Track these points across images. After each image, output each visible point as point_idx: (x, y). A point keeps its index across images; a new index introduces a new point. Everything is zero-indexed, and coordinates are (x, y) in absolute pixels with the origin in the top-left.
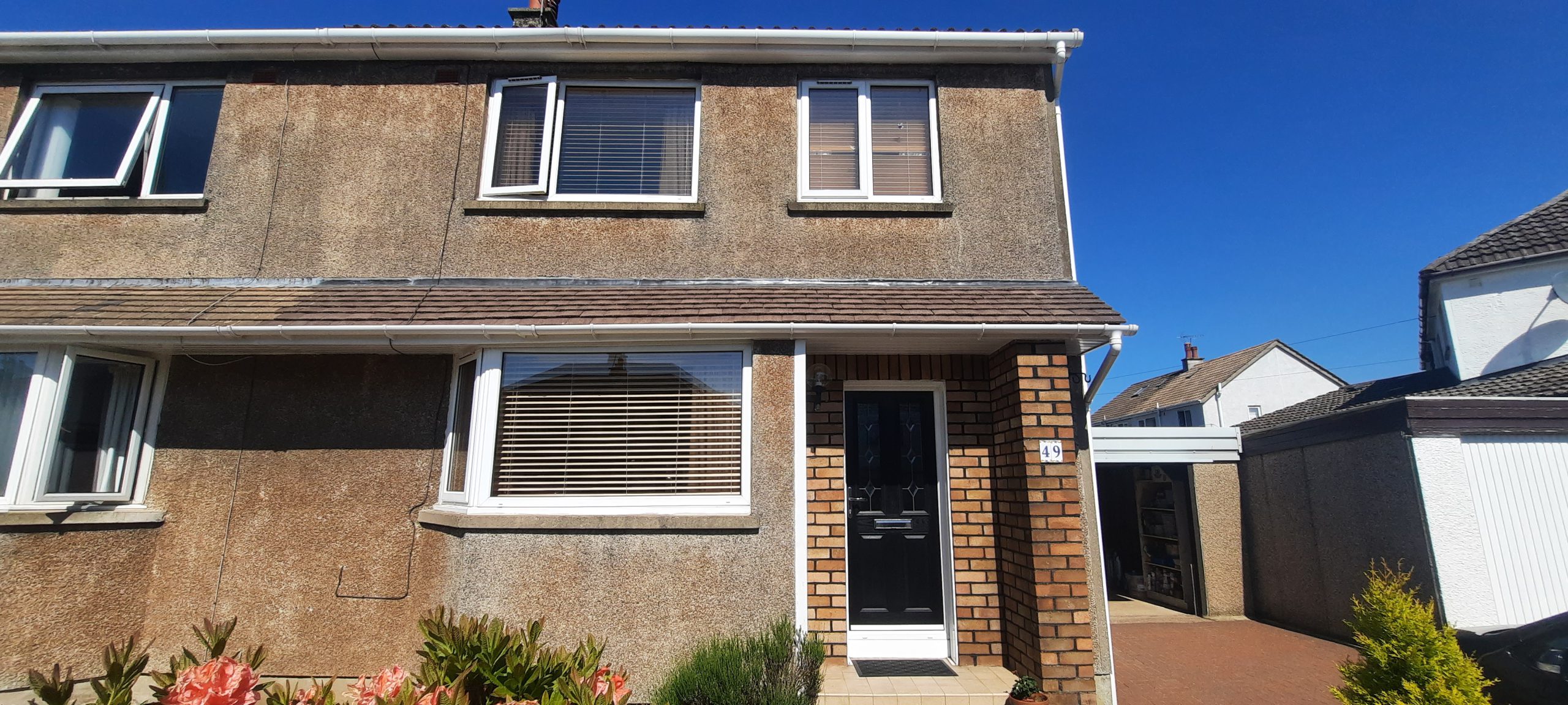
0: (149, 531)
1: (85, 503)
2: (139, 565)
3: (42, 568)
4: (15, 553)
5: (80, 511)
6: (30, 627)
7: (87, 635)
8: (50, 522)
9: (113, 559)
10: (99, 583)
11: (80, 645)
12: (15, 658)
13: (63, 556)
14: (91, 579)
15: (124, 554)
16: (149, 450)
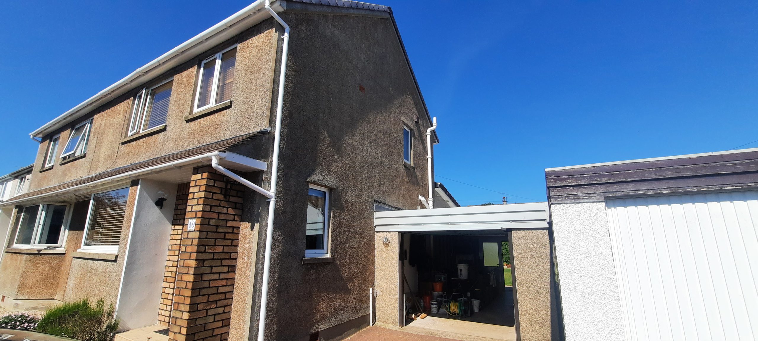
0: (62, 256)
1: (49, 247)
2: (59, 267)
3: (36, 265)
4: (30, 261)
5: (48, 249)
6: (31, 282)
7: (44, 286)
8: (37, 252)
9: (53, 264)
10: (49, 271)
11: (42, 288)
12: (27, 290)
13: (40, 262)
14: (47, 269)
15: (55, 262)
16: (67, 231)
